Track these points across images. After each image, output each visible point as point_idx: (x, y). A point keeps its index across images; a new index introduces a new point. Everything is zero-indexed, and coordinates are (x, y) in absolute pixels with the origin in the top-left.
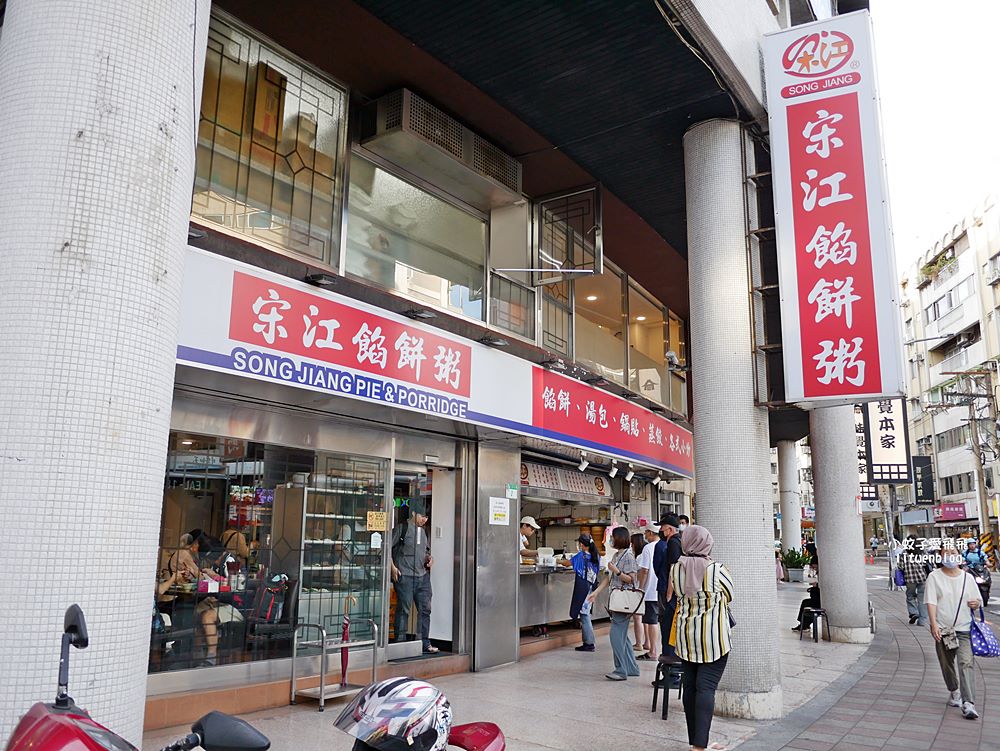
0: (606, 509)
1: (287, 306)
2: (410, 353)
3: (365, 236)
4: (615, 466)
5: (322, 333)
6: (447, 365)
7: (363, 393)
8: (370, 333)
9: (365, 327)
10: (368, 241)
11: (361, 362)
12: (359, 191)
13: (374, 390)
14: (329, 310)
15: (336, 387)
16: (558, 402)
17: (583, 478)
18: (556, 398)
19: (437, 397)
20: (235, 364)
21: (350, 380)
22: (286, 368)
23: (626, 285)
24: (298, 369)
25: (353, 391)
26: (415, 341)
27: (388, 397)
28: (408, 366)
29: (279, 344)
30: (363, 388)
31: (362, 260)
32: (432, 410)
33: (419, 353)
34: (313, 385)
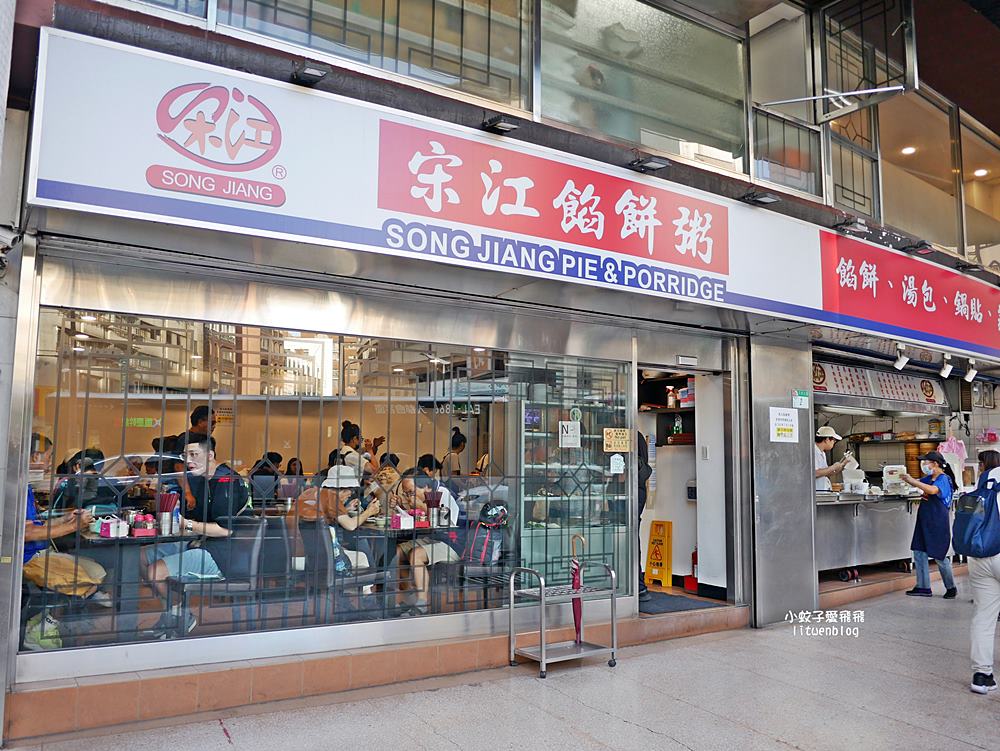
0: (938, 421)
1: (456, 162)
2: (638, 218)
3: (569, 69)
4: (949, 362)
5: (509, 196)
6: (693, 234)
7: (572, 272)
8: (578, 192)
9: (570, 185)
10: (574, 76)
11: (567, 232)
12: (557, 10)
13: (588, 268)
14: (517, 165)
15: (533, 266)
16: (860, 279)
17: (903, 380)
18: (857, 272)
19: (680, 275)
20: (389, 241)
21: (552, 256)
22: (460, 243)
23: (956, 124)
24: (477, 243)
25: (558, 270)
26: (643, 201)
27: (609, 277)
28: (636, 235)
29: (448, 211)
30: (572, 265)
31: (568, 101)
32: (673, 292)
33: (651, 217)
34: (499, 264)
